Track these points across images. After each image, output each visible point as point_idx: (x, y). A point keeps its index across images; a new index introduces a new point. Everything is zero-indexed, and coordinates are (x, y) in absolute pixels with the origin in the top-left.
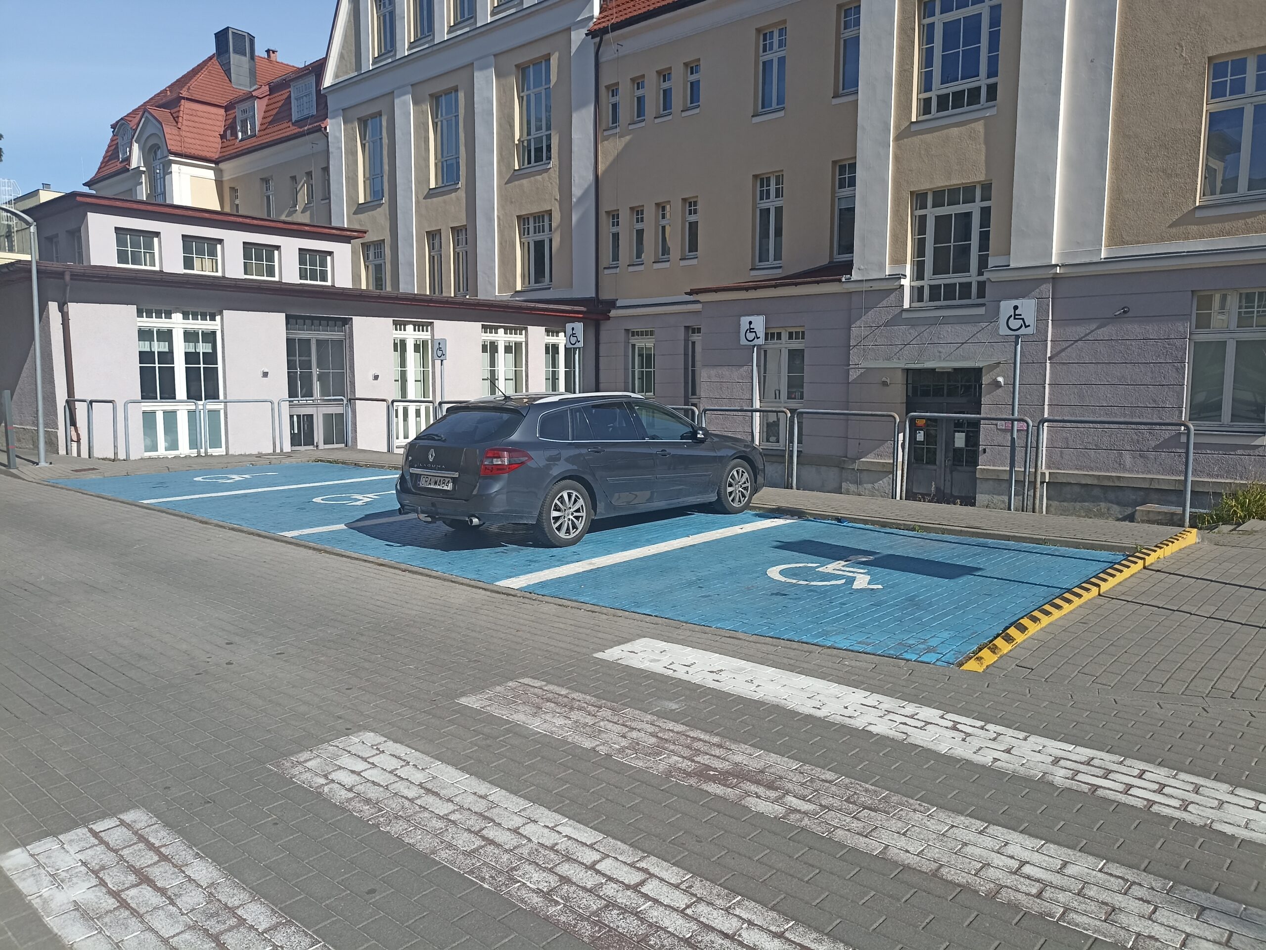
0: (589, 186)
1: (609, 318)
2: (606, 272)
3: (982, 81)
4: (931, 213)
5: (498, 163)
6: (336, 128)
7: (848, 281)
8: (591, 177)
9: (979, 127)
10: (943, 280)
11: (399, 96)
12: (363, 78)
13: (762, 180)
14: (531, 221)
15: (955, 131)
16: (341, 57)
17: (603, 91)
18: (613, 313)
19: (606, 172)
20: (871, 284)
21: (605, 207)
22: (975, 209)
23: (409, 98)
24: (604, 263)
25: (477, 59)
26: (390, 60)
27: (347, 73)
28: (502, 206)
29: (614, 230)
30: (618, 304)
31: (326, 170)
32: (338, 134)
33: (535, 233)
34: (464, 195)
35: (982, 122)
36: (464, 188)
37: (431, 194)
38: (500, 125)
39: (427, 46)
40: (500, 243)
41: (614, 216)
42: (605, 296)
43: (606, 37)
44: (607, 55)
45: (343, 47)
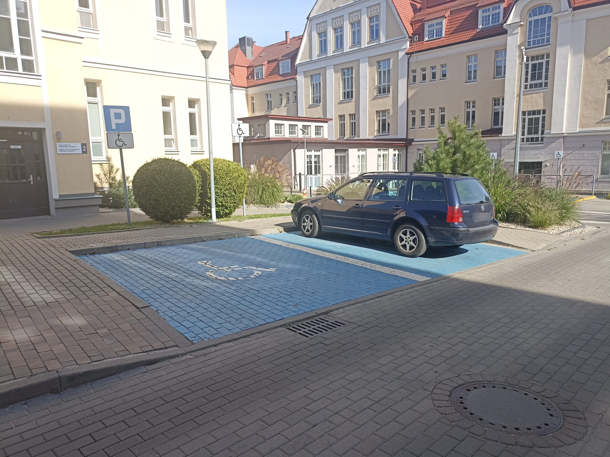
0: (405, 102)
1: (411, 145)
2: (410, 130)
3: (543, 81)
4: (527, 117)
5: (369, 93)
6: (300, 78)
7: (501, 136)
8: (405, 99)
9: (542, 94)
10: (530, 136)
11: (329, 69)
12: (312, 62)
13: (468, 103)
14: (381, 113)
15: (535, 95)
16: (303, 53)
17: (410, 71)
18: (413, 143)
19: (410, 97)
20: (508, 137)
21: (411, 109)
22: (541, 116)
23: (332, 70)
24: (409, 127)
25: (361, 58)
26: (324, 56)
27: (306, 59)
28: (370, 108)
29: (413, 116)
30: (415, 140)
31: (296, 92)
32: (301, 80)
33: (382, 116)
34: (354, 103)
35: (542, 93)
36: (354, 101)
37: (340, 103)
38: (370, 81)
39: (340, 53)
40: (369, 120)
41: (414, 112)
42: (410, 137)
43: (412, 55)
44: (411, 60)
45: (304, 50)
